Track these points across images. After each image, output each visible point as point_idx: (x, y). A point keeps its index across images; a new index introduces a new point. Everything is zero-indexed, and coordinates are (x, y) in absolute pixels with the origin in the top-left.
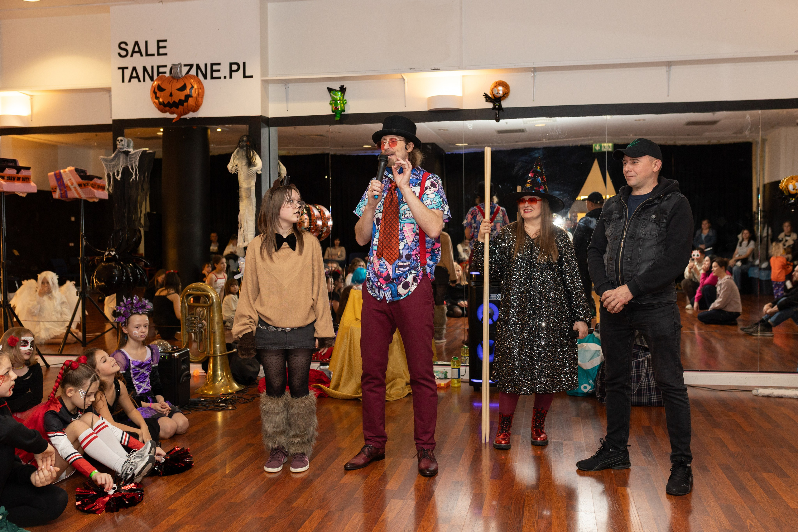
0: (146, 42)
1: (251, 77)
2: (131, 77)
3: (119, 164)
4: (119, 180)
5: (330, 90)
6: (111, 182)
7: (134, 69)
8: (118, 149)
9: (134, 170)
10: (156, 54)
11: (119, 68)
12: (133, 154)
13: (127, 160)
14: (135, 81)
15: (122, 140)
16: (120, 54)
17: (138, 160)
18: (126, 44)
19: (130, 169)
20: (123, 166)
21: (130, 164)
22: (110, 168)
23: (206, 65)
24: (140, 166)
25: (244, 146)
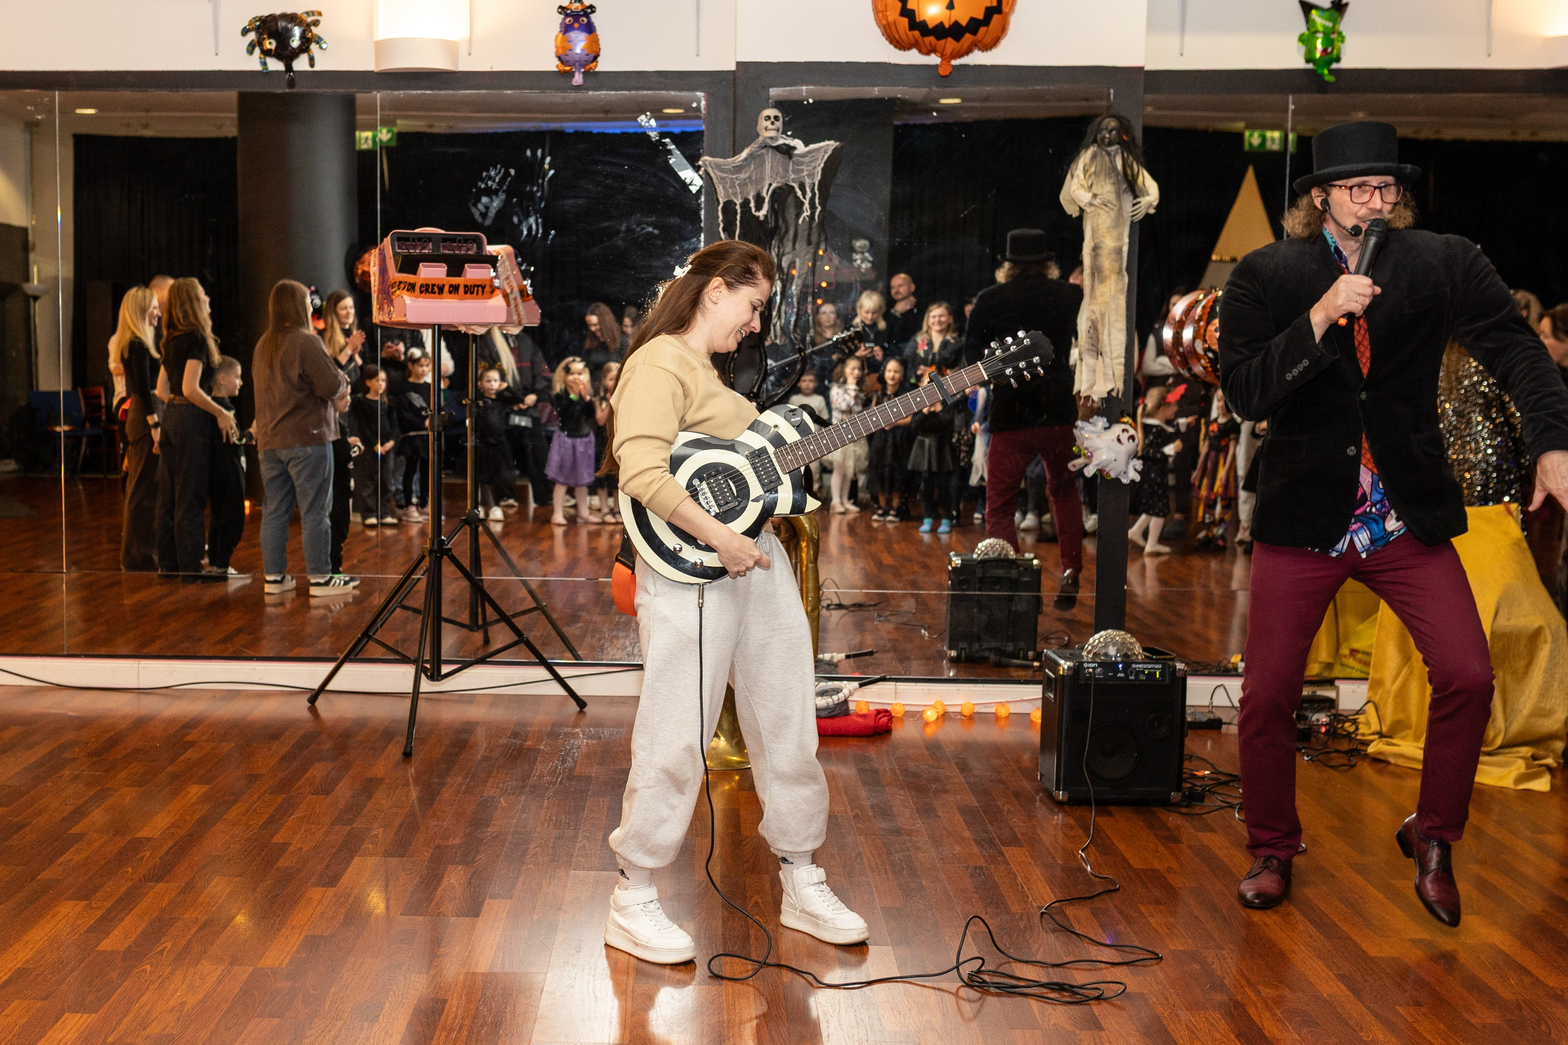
3: (760, 180)
4: (762, 218)
5: (1307, 7)
6: (738, 223)
8: (761, 139)
9: (809, 194)
12: (804, 155)
13: (787, 171)
15: (776, 118)
17: (819, 169)
19: (799, 194)
20: (774, 185)
21: (794, 180)
22: (733, 186)
24: (824, 185)
25: (1110, 144)
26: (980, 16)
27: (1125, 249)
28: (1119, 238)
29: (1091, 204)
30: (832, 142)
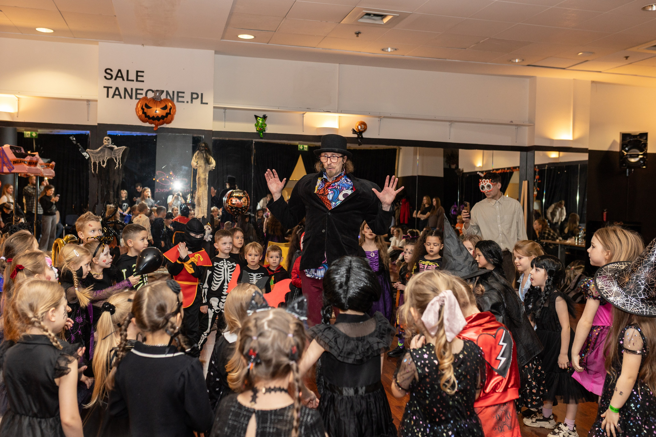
0: (128, 71)
1: (207, 104)
2: (114, 94)
3: (104, 156)
4: (104, 167)
5: (256, 117)
6: (97, 168)
7: (117, 89)
8: (104, 145)
9: (118, 161)
10: (135, 80)
11: (105, 87)
12: (117, 150)
13: (111, 154)
14: (117, 97)
15: (108, 139)
16: (105, 77)
17: (121, 154)
18: (111, 71)
19: (115, 161)
20: (108, 158)
21: (114, 157)
22: (96, 158)
23: (173, 92)
24: (122, 158)
25: (202, 150)
26: (165, 115)
27: (207, 178)
28: (205, 175)
29: (196, 166)
30: (124, 147)
